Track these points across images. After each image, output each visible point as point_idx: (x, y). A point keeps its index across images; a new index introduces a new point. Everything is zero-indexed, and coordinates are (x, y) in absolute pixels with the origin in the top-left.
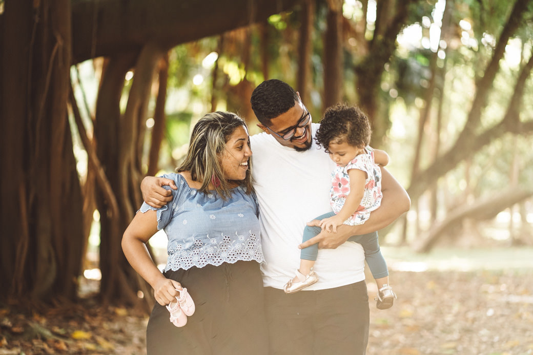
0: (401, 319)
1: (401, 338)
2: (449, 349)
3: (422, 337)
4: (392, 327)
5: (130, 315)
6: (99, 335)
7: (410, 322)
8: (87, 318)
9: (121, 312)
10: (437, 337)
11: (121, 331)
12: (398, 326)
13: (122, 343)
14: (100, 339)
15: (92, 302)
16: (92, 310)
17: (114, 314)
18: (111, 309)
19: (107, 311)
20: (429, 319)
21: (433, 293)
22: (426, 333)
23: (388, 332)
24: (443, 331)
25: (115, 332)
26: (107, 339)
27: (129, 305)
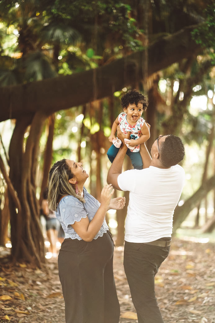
0: (186, 270)
1: (183, 280)
2: (210, 286)
3: (196, 279)
4: (181, 274)
5: (28, 268)
6: (9, 278)
7: (191, 272)
8: (3, 269)
9: (23, 266)
10: (205, 280)
11: (22, 277)
12: (184, 274)
13: (22, 283)
14: (10, 281)
15: (6, 260)
16: (6, 265)
17: (19, 267)
18: (17, 264)
19: (15, 265)
20: (203, 270)
21: (209, 255)
22: (198, 278)
23: (177, 277)
24: (210, 277)
25: (19, 277)
26: (14, 281)
27: (27, 262)
